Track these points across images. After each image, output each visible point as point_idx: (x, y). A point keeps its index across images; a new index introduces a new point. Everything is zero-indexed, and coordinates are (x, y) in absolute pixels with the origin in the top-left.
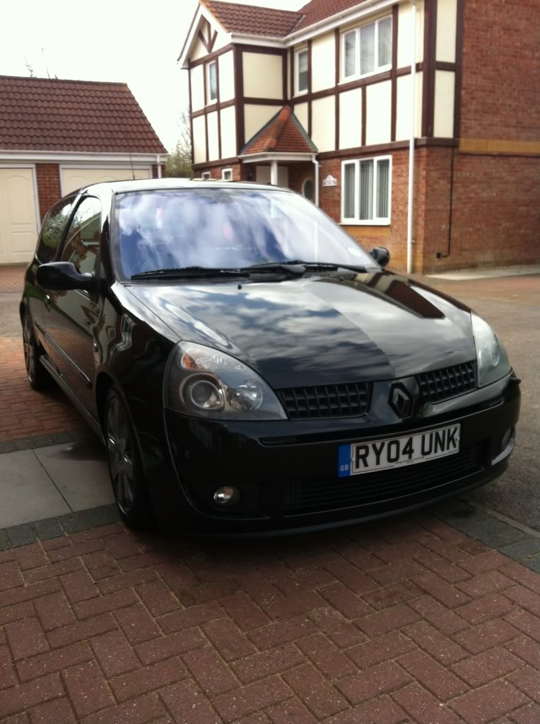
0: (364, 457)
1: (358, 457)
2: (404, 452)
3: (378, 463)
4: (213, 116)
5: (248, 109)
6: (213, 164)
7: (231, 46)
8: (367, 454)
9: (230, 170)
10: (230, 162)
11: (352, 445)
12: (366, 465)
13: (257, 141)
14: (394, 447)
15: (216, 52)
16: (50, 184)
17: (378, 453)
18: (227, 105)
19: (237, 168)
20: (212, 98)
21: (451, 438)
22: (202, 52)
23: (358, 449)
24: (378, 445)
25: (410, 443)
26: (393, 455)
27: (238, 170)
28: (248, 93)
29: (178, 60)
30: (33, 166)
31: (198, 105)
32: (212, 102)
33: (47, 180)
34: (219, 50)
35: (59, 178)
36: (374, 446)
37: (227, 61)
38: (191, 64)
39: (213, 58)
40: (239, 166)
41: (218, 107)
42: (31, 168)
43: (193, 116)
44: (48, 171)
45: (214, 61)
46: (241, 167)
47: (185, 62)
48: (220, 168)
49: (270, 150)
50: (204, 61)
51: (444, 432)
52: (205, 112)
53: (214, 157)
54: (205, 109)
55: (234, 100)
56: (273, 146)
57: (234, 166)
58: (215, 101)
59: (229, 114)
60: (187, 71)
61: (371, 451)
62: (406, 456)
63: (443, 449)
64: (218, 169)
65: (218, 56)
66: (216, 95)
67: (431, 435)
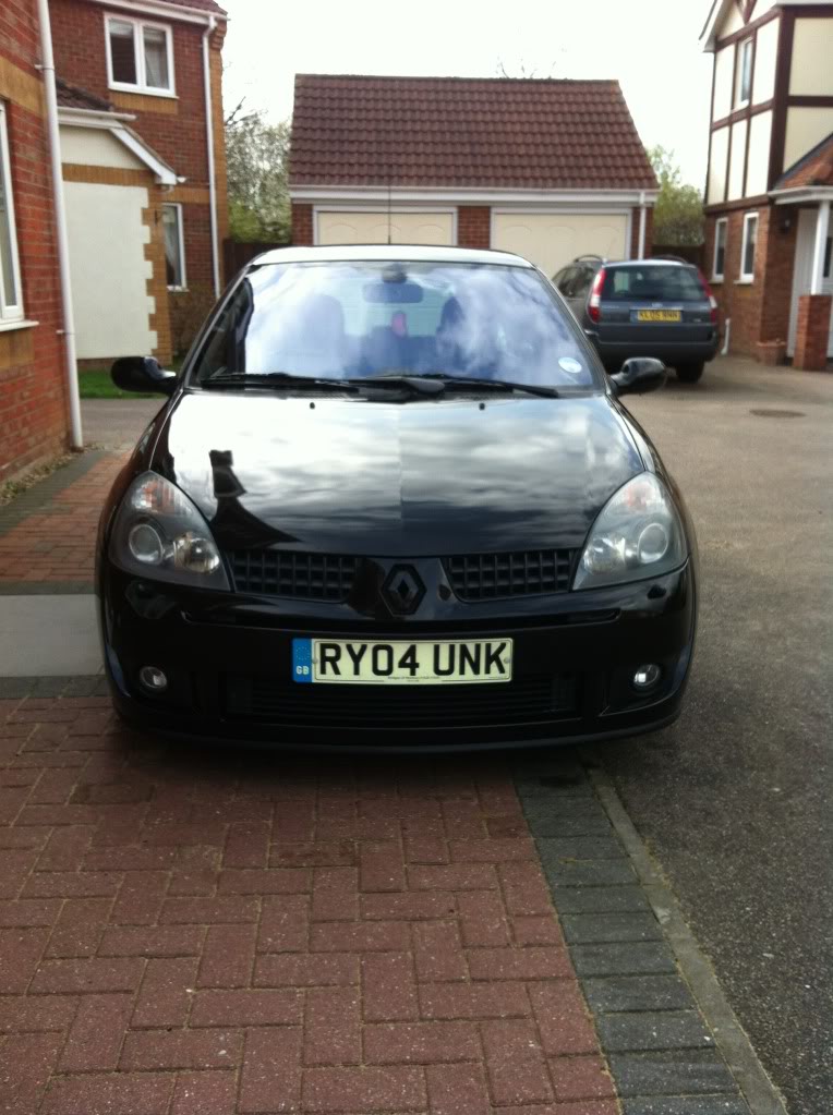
0: (334, 661)
1: (324, 659)
2: (402, 664)
3: (357, 672)
4: (740, 127)
5: (795, 115)
6: (732, 206)
7: (776, 11)
8: (338, 656)
9: (754, 215)
10: (758, 201)
11: (314, 641)
12: (337, 671)
13: (803, 168)
14: (383, 656)
15: (754, 22)
16: (476, 237)
17: (357, 659)
18: (761, 109)
19: (764, 212)
20: (743, 99)
21: (493, 658)
22: (736, 24)
23: (324, 647)
24: (357, 647)
25: (412, 652)
26: (383, 665)
27: (767, 216)
28: (797, 88)
29: (700, 38)
30: (454, 210)
31: (723, 112)
32: (741, 105)
33: (471, 230)
34: (759, 19)
35: (488, 227)
36: (350, 648)
37: (769, 36)
38: (717, 44)
39: (750, 33)
40: (768, 209)
41: (749, 113)
42: (452, 213)
43: (714, 127)
44: (476, 217)
45: (750, 39)
46: (772, 212)
47: (710, 40)
48: (742, 212)
49: (817, 182)
50: (737, 39)
51: (478, 647)
52: (730, 122)
53: (735, 195)
54: (731, 116)
55: (772, 100)
56: (824, 176)
57: (762, 209)
58: (746, 103)
59: (763, 123)
60: (712, 55)
61: (345, 653)
62: (407, 671)
63: (476, 670)
64: (739, 214)
65: (756, 29)
66: (749, 95)
67: (452, 648)
